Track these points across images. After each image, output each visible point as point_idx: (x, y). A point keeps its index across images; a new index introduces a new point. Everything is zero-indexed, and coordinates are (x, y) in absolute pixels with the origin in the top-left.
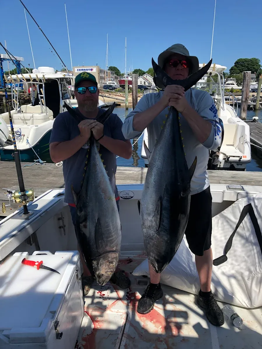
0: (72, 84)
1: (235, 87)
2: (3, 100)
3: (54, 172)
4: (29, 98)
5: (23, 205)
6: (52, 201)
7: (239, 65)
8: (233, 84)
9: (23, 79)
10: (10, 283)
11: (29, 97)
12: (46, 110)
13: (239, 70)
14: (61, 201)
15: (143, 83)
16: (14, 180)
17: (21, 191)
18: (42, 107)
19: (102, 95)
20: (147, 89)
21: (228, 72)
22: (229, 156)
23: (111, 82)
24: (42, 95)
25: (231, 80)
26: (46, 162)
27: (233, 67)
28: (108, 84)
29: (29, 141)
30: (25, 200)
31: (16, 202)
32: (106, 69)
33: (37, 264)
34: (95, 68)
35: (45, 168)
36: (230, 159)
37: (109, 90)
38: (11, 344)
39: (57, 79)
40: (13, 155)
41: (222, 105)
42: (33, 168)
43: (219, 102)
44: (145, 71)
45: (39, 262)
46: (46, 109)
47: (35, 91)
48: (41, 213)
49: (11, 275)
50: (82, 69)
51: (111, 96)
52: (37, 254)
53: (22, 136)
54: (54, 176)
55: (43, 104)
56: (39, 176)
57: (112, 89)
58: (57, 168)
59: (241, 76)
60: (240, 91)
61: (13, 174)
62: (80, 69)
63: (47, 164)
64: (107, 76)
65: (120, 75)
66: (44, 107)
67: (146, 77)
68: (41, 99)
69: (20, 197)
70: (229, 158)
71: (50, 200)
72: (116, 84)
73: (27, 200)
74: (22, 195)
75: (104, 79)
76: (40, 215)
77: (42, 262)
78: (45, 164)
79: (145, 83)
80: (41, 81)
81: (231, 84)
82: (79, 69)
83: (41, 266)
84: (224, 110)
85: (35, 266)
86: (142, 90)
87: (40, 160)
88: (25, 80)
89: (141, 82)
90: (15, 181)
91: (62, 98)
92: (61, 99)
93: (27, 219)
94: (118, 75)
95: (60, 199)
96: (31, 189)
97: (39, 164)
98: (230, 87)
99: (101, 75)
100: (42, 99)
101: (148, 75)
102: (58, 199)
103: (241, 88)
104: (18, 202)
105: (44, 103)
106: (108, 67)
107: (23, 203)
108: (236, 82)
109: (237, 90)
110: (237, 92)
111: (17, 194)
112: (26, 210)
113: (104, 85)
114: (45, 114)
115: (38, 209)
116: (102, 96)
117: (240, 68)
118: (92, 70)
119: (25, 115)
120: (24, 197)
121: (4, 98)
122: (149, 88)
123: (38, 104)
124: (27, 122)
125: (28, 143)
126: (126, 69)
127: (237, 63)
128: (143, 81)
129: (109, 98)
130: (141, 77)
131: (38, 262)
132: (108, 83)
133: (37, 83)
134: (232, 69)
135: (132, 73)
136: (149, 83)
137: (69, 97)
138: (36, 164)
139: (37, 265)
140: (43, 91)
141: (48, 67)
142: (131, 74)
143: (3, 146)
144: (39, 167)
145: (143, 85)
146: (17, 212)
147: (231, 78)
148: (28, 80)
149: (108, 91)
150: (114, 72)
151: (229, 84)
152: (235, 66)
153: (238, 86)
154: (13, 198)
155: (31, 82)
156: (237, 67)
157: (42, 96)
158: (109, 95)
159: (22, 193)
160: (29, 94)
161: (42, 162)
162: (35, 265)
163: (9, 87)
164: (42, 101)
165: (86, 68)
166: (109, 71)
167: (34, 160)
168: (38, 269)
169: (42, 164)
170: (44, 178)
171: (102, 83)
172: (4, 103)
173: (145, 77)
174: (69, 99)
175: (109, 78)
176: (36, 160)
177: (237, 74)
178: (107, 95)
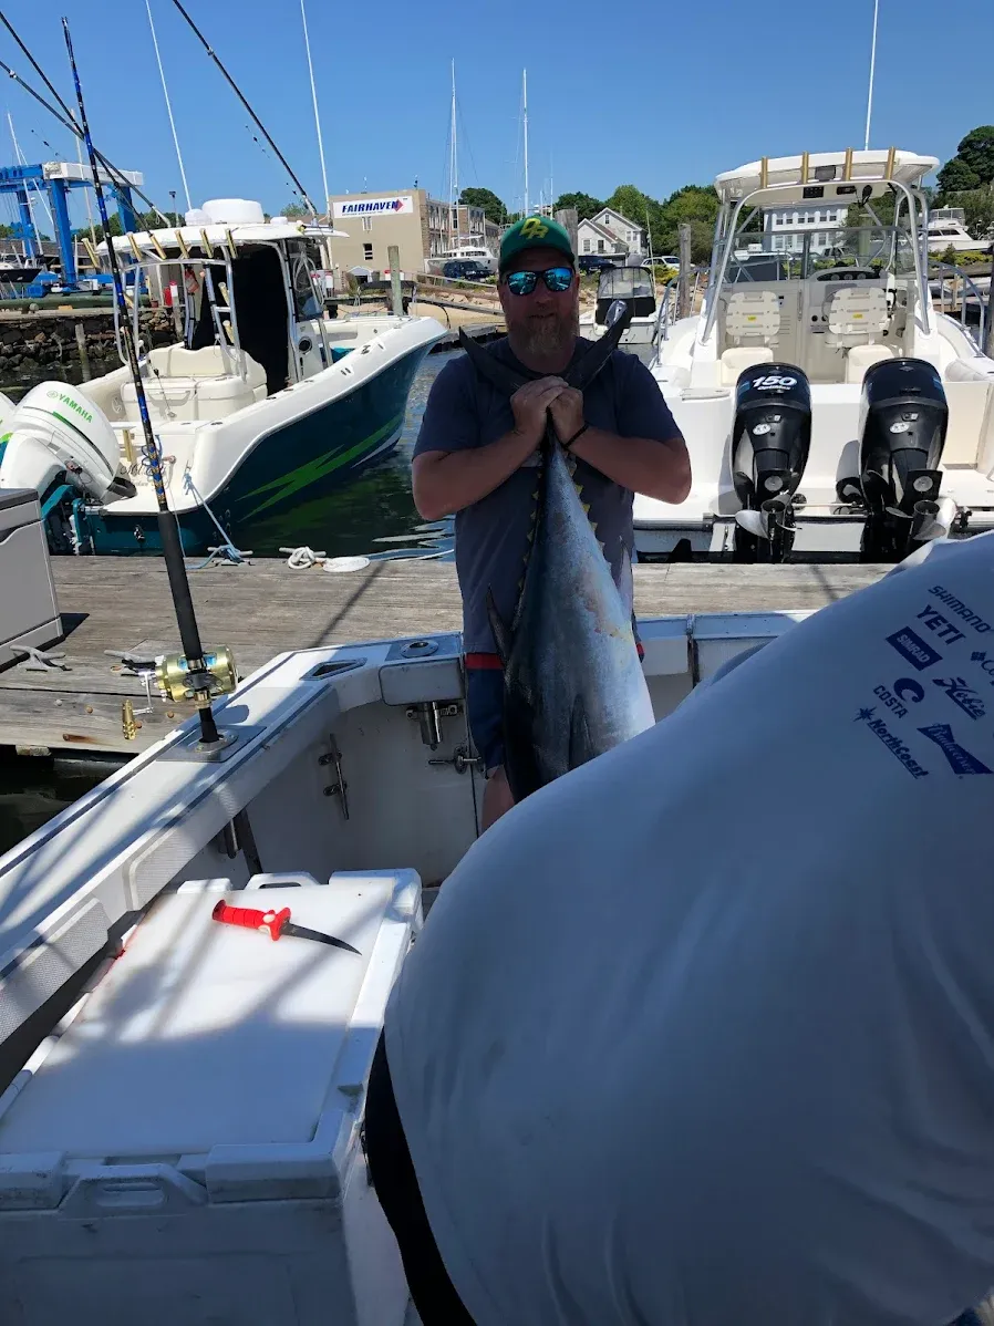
0: (324, 266)
1: (963, 242)
2: (75, 336)
3: (285, 589)
4: (167, 323)
5: (199, 707)
6: (298, 692)
7: (978, 154)
8: (955, 233)
9: (155, 251)
10: (178, 990)
11: (169, 320)
12: (243, 363)
13: (978, 173)
14: (329, 690)
15: (594, 248)
16: (143, 621)
17: (188, 658)
18: (228, 352)
19: (437, 301)
20: (613, 267)
21: (932, 183)
22: (966, 510)
23: (472, 248)
24: (226, 305)
25: (947, 215)
26: (250, 552)
27: (951, 163)
28: (459, 257)
29: (194, 482)
30: (204, 689)
31: (171, 698)
32: (452, 200)
33: (268, 919)
34: (410, 198)
35: (248, 577)
36: (970, 519)
37: (465, 281)
38: (211, 1206)
39: (275, 245)
40: (138, 535)
41: (918, 313)
42: (205, 577)
43: (904, 303)
44: (602, 200)
45: (277, 912)
46: (242, 358)
47: (193, 294)
48: (264, 734)
49: (179, 960)
50: (359, 203)
51: (472, 304)
52: (263, 887)
53: (167, 463)
54: (284, 605)
55: (229, 342)
56: (231, 604)
57: (477, 277)
58: (295, 574)
59: (983, 196)
60: (983, 257)
61: (137, 600)
62: (354, 204)
63: (253, 561)
64: (455, 226)
65: (505, 221)
66: (235, 352)
67: (607, 222)
68: (222, 322)
69: (185, 680)
70: (969, 513)
71: (292, 691)
72: (489, 256)
73: (212, 691)
74: (193, 672)
75: (446, 239)
76: (261, 745)
77: (286, 912)
78: (247, 560)
79: (601, 245)
80: (218, 253)
81: (946, 232)
82: (348, 204)
83: (283, 926)
84: (928, 332)
85: (262, 928)
86: (593, 272)
87: (230, 546)
88: (160, 252)
89: (587, 242)
90: (147, 624)
91: (296, 315)
92: (291, 319)
93: (215, 759)
94: (497, 222)
95: (327, 686)
96: (223, 650)
97: (227, 561)
98: (940, 245)
99: (432, 226)
100: (226, 323)
101: (614, 215)
102: (319, 683)
103: (984, 244)
104: (179, 698)
105: (234, 338)
106: (460, 192)
107: (197, 699)
108: (966, 224)
109: (967, 255)
110: (969, 261)
111: (174, 669)
112: (207, 727)
113: (444, 261)
114: (240, 378)
115: (249, 721)
116: (442, 305)
117: (981, 167)
118: (396, 205)
119: (166, 383)
120: (200, 679)
121: (79, 329)
122: (618, 264)
123: (211, 342)
124: (174, 409)
125: (191, 487)
126: (526, 195)
127: (967, 145)
128: (595, 238)
129: (465, 309)
130: (586, 223)
131: (272, 912)
132: (460, 253)
133: (207, 261)
134: (948, 171)
135: (551, 210)
136: (618, 247)
137: (318, 310)
138: (217, 565)
139: (271, 925)
140: (227, 291)
141: (241, 200)
142: (549, 214)
143: (101, 504)
144: (229, 575)
145: (596, 254)
146: (174, 735)
147: (946, 208)
148: (172, 253)
149: (461, 286)
150: (481, 210)
151: (937, 233)
152: (962, 157)
153: (975, 239)
154: (161, 684)
155: (184, 259)
156: (969, 162)
157: (224, 309)
158: (466, 300)
159: (192, 663)
160: (170, 311)
161: (237, 553)
162: (263, 923)
163: (96, 288)
164: (228, 330)
165: (374, 202)
166: (464, 208)
167: (210, 549)
168: (275, 938)
169: (237, 560)
170: (251, 613)
171: (437, 255)
172: (80, 347)
173: (604, 224)
174: (321, 320)
175: (463, 232)
176: (215, 550)
177: (967, 189)
178: (458, 298)
